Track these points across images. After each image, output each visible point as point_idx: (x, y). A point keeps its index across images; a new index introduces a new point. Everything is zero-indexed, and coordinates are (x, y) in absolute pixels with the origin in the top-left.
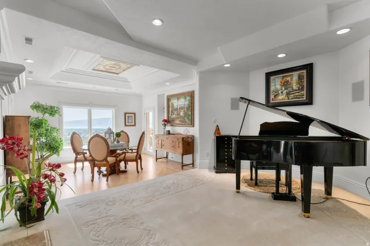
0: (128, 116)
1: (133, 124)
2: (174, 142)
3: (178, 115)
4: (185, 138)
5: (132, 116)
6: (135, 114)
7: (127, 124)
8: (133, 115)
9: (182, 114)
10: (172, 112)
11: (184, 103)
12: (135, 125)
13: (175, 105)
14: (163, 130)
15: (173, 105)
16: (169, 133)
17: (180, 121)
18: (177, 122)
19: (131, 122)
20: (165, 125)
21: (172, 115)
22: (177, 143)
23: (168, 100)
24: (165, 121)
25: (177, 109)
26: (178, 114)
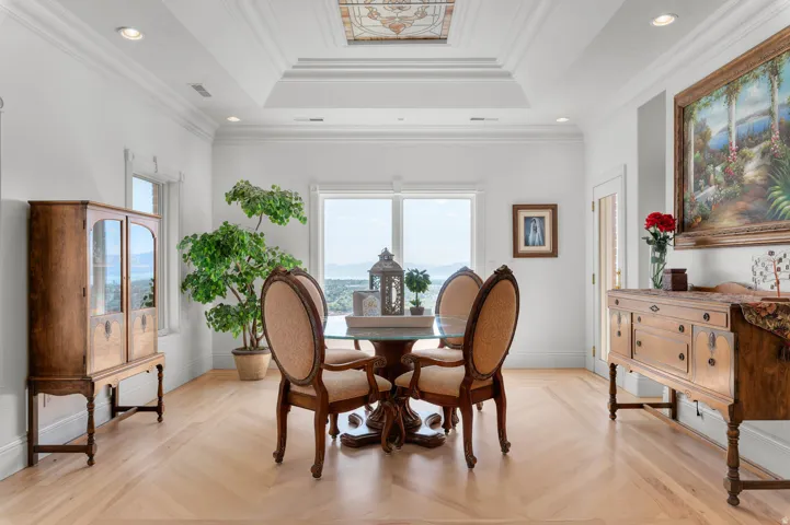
0: (527, 219)
1: (547, 248)
2: (688, 329)
3: (729, 183)
4: (749, 307)
5: (542, 218)
6: (554, 208)
7: (522, 248)
8: (547, 214)
9: (752, 171)
10: (700, 170)
11: (765, 106)
12: (554, 253)
13: (716, 130)
14: (650, 268)
15: (704, 135)
16: (679, 281)
17: (743, 213)
18: (727, 221)
19: (539, 239)
20: (660, 245)
21: (698, 188)
22: (702, 338)
23: (682, 114)
24: (658, 220)
25: (726, 150)
26: (733, 177)
